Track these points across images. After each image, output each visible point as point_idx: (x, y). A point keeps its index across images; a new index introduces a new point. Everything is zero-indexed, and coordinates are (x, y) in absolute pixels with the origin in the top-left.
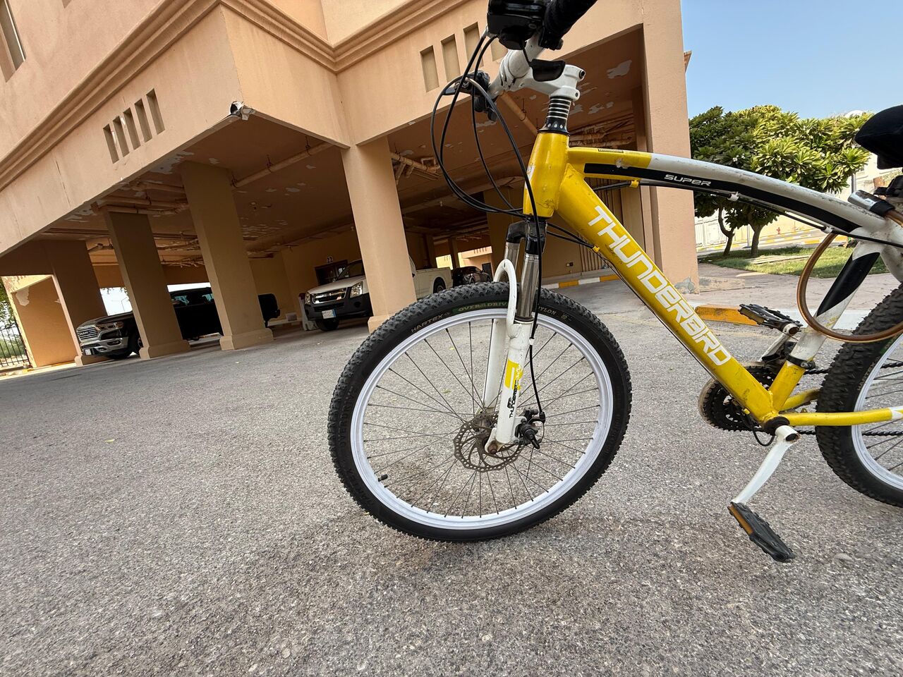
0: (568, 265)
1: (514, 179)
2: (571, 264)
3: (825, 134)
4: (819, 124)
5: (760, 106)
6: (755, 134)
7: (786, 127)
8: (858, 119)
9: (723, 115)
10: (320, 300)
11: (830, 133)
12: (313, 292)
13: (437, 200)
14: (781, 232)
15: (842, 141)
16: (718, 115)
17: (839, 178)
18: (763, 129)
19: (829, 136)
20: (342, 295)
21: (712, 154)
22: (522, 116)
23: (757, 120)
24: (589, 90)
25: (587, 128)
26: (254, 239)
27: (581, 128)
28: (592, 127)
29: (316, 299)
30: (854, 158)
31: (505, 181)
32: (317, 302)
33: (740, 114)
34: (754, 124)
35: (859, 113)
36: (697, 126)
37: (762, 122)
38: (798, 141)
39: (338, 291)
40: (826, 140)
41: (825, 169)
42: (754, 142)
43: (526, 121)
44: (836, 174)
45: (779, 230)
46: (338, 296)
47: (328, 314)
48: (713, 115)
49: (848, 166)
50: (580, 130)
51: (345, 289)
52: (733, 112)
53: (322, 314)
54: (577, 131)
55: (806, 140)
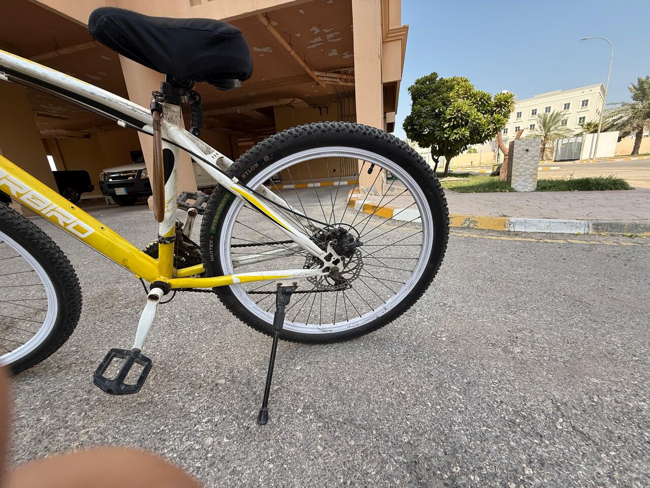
0: (332, 171)
1: (294, 100)
2: (334, 170)
3: (487, 103)
4: (484, 95)
5: (458, 77)
6: (451, 95)
7: (468, 94)
8: (504, 96)
9: (438, 79)
10: (113, 178)
11: (490, 102)
12: (106, 171)
13: (235, 108)
14: (473, 164)
15: (495, 108)
16: (435, 78)
17: (490, 131)
18: (456, 92)
19: (489, 104)
20: (134, 176)
21: (425, 105)
22: (289, 48)
23: (454, 86)
24: (340, 39)
25: (343, 69)
26: (66, 119)
27: (339, 68)
28: (346, 69)
29: (109, 178)
30: (499, 120)
31: (288, 101)
32: (111, 180)
33: (447, 80)
34: (451, 88)
35: (505, 92)
36: (422, 84)
37: (456, 87)
38: (472, 104)
39: (130, 172)
40: (487, 107)
41: (484, 125)
42: (450, 101)
43: (293, 53)
44: (489, 129)
45: (472, 163)
46: (129, 176)
47: (120, 191)
48: (432, 78)
49: (495, 125)
50: (338, 70)
51: (136, 171)
52: (444, 78)
53: (115, 191)
54: (336, 70)
55: (477, 105)
